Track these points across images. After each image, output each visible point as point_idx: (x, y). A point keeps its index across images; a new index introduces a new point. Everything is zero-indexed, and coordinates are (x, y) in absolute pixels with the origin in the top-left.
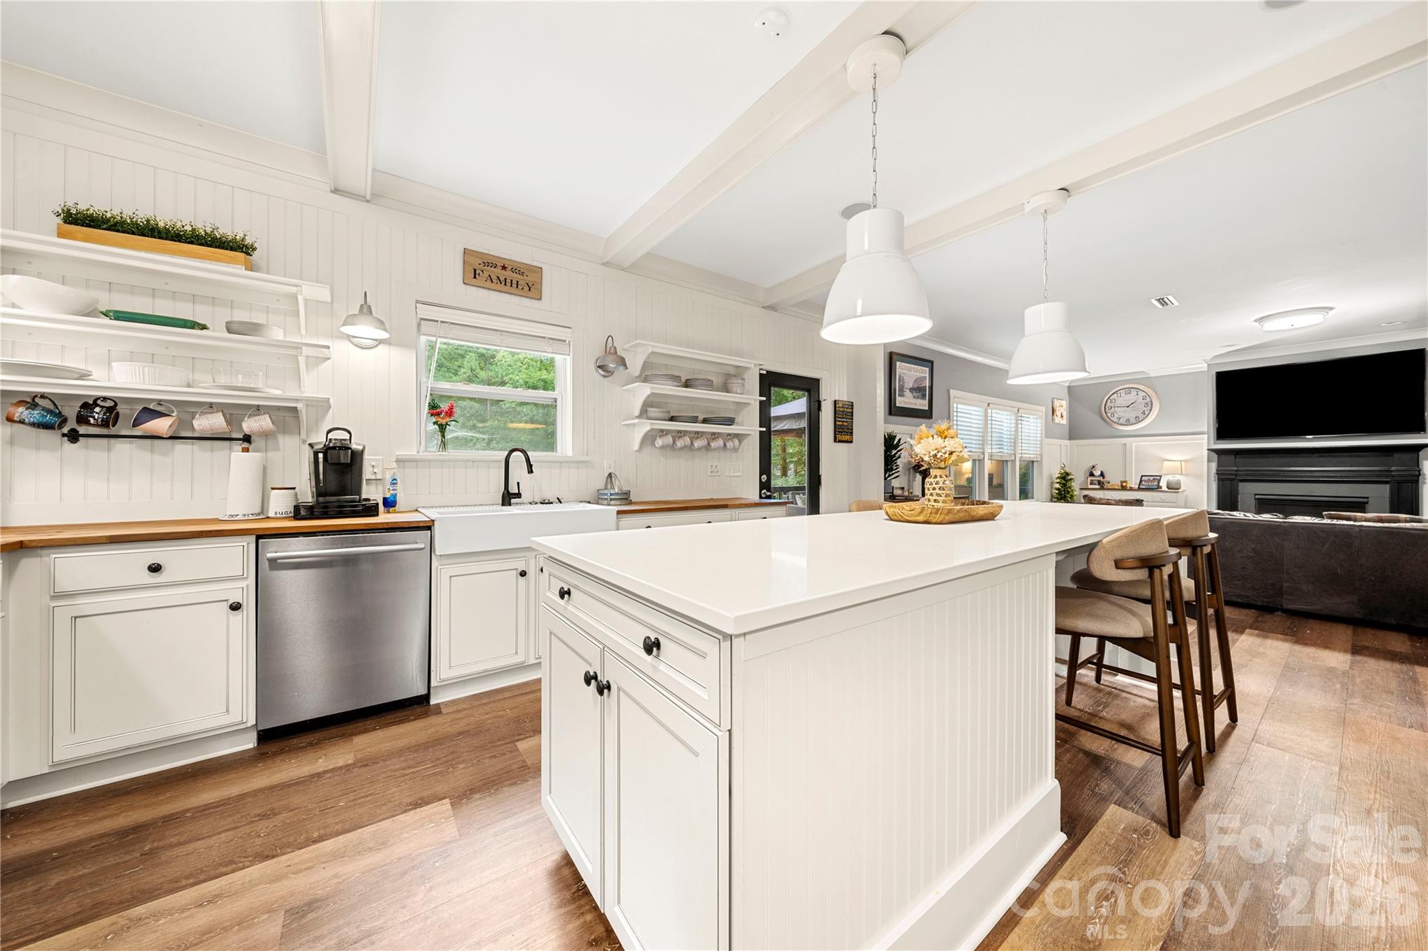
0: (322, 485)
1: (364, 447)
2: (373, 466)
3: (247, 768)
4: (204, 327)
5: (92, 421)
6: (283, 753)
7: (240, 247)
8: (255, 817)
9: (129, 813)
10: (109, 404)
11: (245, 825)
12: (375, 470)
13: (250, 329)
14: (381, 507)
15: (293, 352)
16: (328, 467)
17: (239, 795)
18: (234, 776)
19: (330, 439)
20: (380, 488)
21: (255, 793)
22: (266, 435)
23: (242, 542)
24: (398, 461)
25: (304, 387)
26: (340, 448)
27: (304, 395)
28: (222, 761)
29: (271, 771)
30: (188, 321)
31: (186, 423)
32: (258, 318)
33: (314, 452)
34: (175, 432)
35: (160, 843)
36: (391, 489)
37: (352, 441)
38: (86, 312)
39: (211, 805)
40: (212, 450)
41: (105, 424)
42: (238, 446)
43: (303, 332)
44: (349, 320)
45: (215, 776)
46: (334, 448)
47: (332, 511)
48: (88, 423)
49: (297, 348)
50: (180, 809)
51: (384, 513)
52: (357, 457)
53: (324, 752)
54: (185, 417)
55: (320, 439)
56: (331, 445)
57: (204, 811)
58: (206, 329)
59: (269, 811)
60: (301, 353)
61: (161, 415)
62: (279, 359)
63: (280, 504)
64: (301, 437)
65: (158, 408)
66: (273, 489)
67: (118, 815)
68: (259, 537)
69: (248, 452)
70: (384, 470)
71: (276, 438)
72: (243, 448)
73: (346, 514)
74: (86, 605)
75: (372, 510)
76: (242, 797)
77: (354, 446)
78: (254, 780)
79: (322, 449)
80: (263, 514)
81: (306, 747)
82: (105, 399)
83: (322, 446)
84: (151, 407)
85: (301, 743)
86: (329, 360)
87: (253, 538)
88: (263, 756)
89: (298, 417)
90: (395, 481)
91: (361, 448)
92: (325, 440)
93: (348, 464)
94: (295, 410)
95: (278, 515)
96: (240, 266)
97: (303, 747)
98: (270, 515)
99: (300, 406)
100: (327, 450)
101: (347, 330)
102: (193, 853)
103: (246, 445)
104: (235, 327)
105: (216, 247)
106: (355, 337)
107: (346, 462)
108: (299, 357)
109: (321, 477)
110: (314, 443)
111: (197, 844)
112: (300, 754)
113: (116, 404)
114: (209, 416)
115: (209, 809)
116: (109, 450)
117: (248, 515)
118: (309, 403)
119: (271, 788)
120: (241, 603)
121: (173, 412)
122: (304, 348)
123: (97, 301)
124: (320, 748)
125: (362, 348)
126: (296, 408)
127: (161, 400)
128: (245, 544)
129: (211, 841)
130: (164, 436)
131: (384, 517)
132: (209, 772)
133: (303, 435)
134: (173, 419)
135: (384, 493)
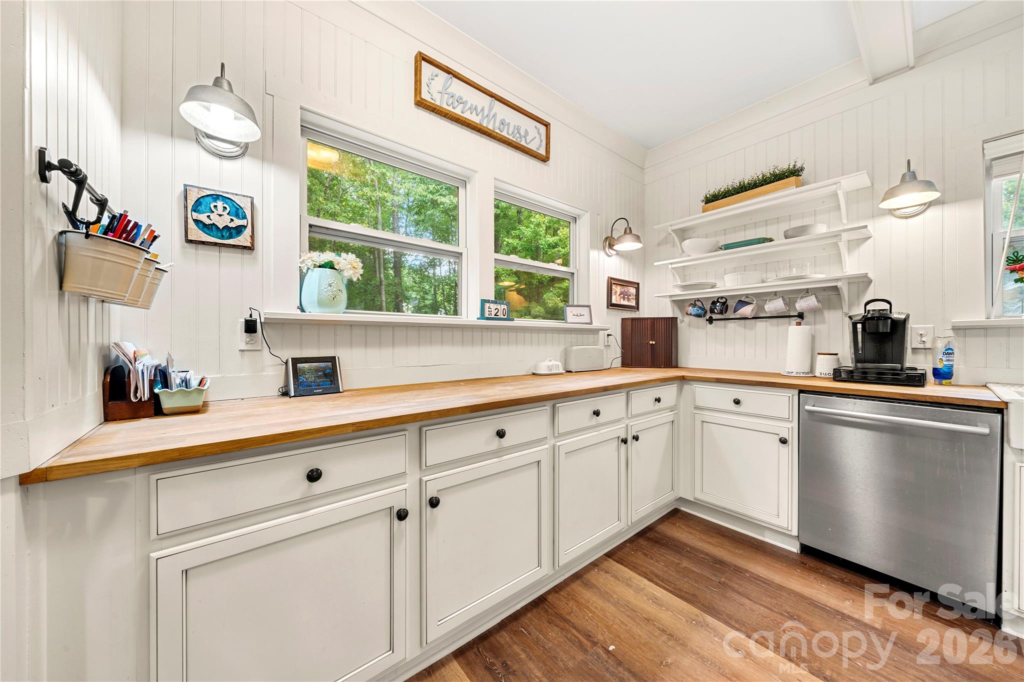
0: (861, 352)
1: (908, 316)
2: (921, 335)
3: (790, 567)
4: (771, 240)
5: (716, 311)
6: (816, 572)
7: (795, 172)
8: (785, 612)
9: (721, 549)
10: (724, 300)
11: (777, 613)
12: (924, 339)
13: (801, 231)
14: (930, 377)
15: (834, 240)
16: (866, 336)
17: (779, 585)
18: (780, 567)
19: (869, 311)
20: (930, 357)
21: (791, 592)
22: (815, 311)
23: (788, 393)
24: (956, 329)
25: (846, 268)
26: (879, 318)
27: (846, 274)
28: (775, 550)
29: (805, 581)
30: (760, 238)
31: (761, 308)
32: (805, 222)
33: (853, 323)
34: (756, 313)
35: (729, 582)
36: (944, 359)
37: (892, 311)
38: (715, 249)
39: (761, 579)
40: (778, 325)
41: (721, 313)
42: (794, 321)
43: (845, 221)
44: (890, 193)
45: (768, 558)
46: (872, 318)
47: (871, 376)
48: (714, 312)
49: (836, 236)
50: (744, 568)
51: (935, 384)
52: (899, 327)
53: (853, 597)
54: (761, 303)
55: (859, 311)
56: (869, 316)
57: (757, 579)
58: (772, 241)
59: (796, 616)
60: (841, 239)
61: (748, 303)
62: (824, 249)
63: (824, 366)
64: (844, 311)
65: (747, 300)
66: (819, 354)
67: (717, 546)
68: (801, 392)
69: (800, 325)
70: (934, 340)
71: (822, 313)
72: (797, 322)
73: (887, 381)
74: (708, 416)
75: (918, 380)
76: (781, 588)
77: (895, 315)
78: (792, 580)
79: (860, 320)
80: (811, 373)
81: (837, 580)
82: (722, 298)
83: (860, 317)
84: (743, 300)
85: (834, 574)
86: (871, 239)
87: (797, 392)
88: (802, 565)
89: (840, 294)
90: (950, 351)
91: (903, 317)
92: (864, 312)
93: (887, 333)
94: (835, 288)
95: (823, 375)
96: (792, 187)
97: (834, 578)
98: (816, 375)
99: (839, 284)
100: (865, 320)
101: (886, 205)
102: (743, 605)
103: (799, 320)
104: (790, 233)
105: (777, 181)
106: (898, 209)
107: (885, 331)
108: (839, 243)
109: (860, 345)
110: (853, 316)
111: (747, 601)
112: (831, 583)
113: (726, 300)
114: (774, 301)
115: (758, 580)
116: (725, 327)
117: (800, 373)
118: (850, 281)
119: (802, 597)
120: (787, 439)
121: (754, 301)
122: (843, 234)
123: (718, 242)
124: (850, 591)
125: (906, 218)
126: (836, 287)
127: (747, 294)
128: (790, 395)
129: (756, 607)
130: (749, 317)
131: (932, 389)
132: (765, 552)
133: (846, 309)
134: (754, 305)
135: (934, 362)
